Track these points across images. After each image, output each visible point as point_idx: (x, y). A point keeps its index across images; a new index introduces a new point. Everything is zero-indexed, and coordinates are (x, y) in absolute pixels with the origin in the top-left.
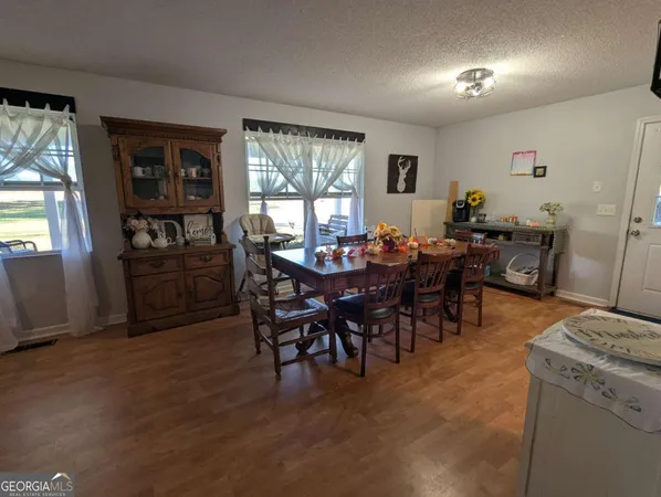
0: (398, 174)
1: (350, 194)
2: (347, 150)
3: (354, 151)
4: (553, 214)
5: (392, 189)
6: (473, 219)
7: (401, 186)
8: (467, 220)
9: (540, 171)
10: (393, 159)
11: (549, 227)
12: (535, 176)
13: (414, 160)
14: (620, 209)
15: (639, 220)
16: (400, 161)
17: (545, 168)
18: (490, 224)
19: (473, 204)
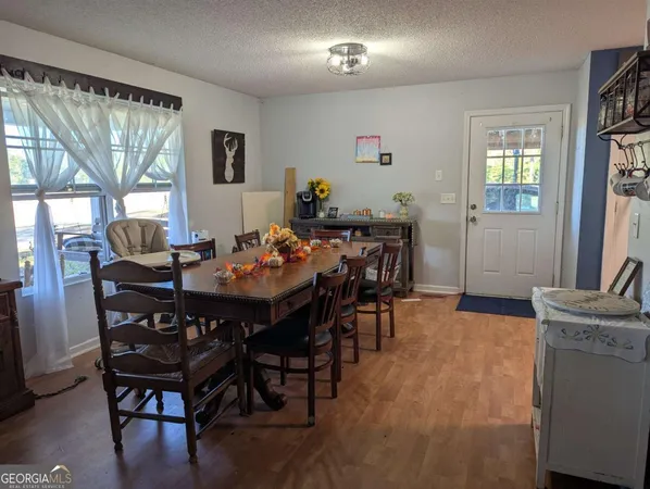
0: (225, 157)
1: (170, 185)
2: (162, 120)
3: (170, 122)
4: (406, 205)
5: (219, 178)
6: (322, 215)
7: (229, 173)
8: (315, 215)
9: (386, 158)
10: (217, 136)
11: (403, 218)
12: (382, 164)
13: (240, 137)
14: (458, 198)
15: (474, 207)
16: (226, 139)
17: (390, 155)
18: (343, 218)
19: (322, 196)
